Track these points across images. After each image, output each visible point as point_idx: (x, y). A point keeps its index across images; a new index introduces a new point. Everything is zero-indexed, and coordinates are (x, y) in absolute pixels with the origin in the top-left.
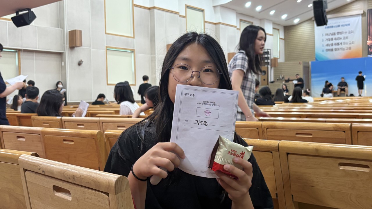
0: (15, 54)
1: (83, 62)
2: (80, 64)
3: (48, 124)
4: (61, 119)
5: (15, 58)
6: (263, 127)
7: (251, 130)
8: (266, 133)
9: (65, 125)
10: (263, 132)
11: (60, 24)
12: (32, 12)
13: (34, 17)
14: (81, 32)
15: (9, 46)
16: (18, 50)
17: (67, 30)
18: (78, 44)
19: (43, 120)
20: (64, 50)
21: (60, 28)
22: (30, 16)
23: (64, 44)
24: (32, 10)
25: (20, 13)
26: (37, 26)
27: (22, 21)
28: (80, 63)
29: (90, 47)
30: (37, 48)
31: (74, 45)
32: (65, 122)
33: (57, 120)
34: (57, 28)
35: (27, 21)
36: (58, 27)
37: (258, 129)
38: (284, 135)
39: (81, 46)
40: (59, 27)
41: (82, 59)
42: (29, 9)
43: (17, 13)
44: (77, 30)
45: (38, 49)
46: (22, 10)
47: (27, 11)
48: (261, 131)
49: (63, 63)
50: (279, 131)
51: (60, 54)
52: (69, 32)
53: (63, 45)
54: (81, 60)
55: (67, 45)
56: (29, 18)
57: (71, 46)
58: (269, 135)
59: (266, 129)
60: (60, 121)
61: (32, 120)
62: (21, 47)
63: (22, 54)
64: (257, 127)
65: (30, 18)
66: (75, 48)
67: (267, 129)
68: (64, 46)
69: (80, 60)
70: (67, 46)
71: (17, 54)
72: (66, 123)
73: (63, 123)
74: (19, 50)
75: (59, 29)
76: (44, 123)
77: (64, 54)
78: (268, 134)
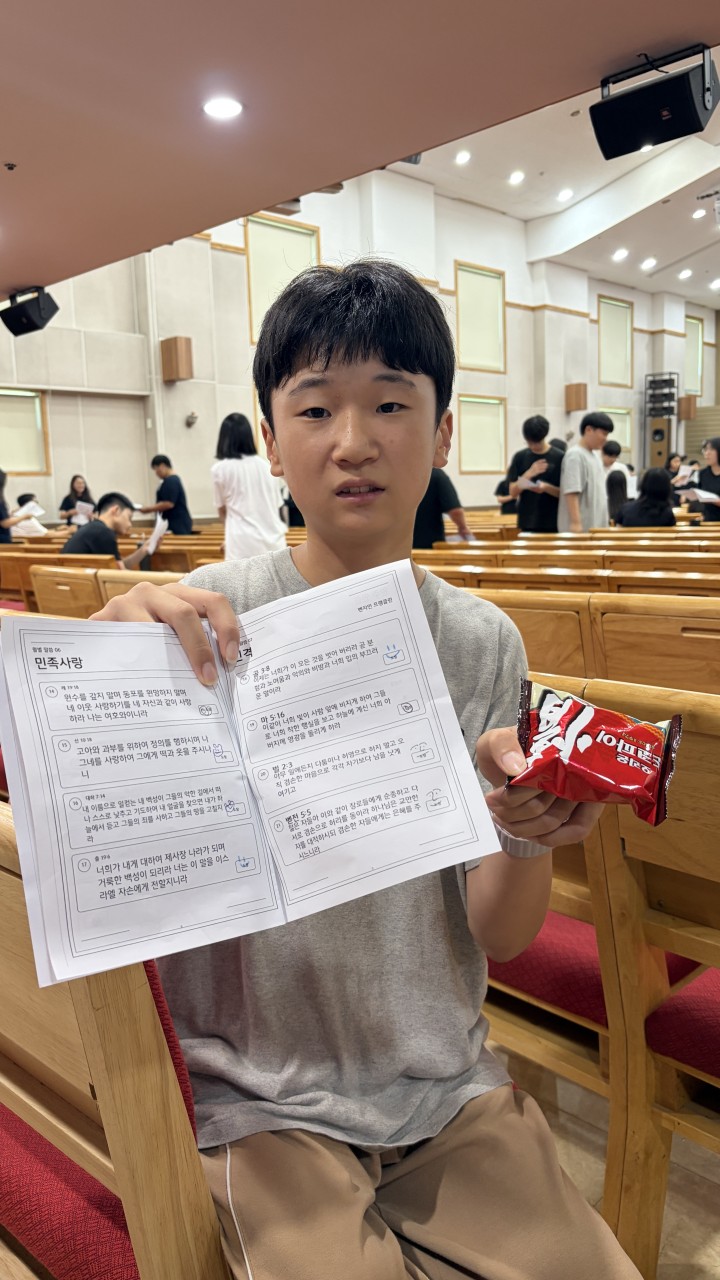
0: (34, 403)
1: (196, 418)
2: (189, 423)
3: (66, 588)
4: (96, 575)
5: (34, 411)
6: (592, 610)
7: (561, 617)
8: (600, 627)
9: (106, 591)
10: (593, 622)
11: (138, 322)
12: (48, 295)
13: (54, 308)
14: (188, 341)
15: (18, 382)
16: (40, 394)
17: (156, 337)
18: (183, 373)
19: (56, 575)
20: (151, 390)
21: (140, 332)
22: (42, 306)
23: (150, 373)
24: (48, 289)
25: (20, 299)
26: (83, 329)
27: (24, 320)
28: (190, 420)
29: (213, 379)
30: (83, 386)
31: (174, 377)
32: (104, 582)
33: (86, 578)
34: (133, 335)
35: (36, 319)
36: (134, 332)
37: (578, 613)
38: (649, 631)
39: (191, 375)
40: (137, 328)
41: (195, 411)
42: (39, 289)
43: (12, 298)
44: (181, 338)
45: (88, 387)
46: (23, 292)
47: (35, 295)
48: (586, 621)
49: (149, 422)
50: (637, 620)
51: (142, 400)
52: (163, 343)
53: (148, 376)
54: (193, 414)
55: (157, 377)
56: (40, 312)
57: (167, 379)
58: (608, 631)
59: (599, 615)
60: (93, 580)
61: (32, 578)
62: (45, 384)
63: (49, 400)
64: (577, 609)
65: (43, 312)
66: (178, 384)
67: (603, 614)
68: (150, 380)
69: (189, 414)
70: (157, 380)
71: (37, 401)
72: (107, 585)
73: (101, 584)
74: (43, 392)
75: (137, 335)
76: (59, 584)
77: (151, 398)
78: (606, 627)
